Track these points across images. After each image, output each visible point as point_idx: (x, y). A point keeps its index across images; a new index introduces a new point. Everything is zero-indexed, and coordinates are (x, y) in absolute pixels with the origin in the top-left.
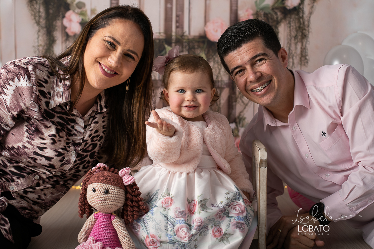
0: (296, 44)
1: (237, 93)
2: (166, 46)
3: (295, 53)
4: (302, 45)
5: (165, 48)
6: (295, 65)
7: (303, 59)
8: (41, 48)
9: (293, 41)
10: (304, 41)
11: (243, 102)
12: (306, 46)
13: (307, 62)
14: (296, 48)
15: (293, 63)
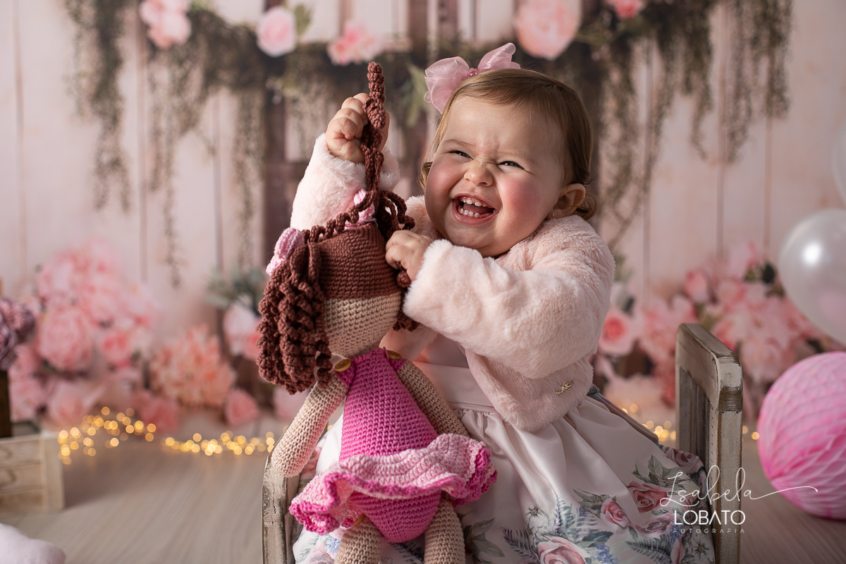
0: (756, 60)
1: (603, 192)
2: (414, 71)
3: (755, 84)
4: (772, 62)
5: (408, 77)
6: (756, 115)
7: (775, 98)
8: (84, 82)
9: (748, 53)
10: (778, 51)
11: (617, 215)
12: (782, 65)
13: (786, 108)
14: (756, 71)
15: (750, 111)
